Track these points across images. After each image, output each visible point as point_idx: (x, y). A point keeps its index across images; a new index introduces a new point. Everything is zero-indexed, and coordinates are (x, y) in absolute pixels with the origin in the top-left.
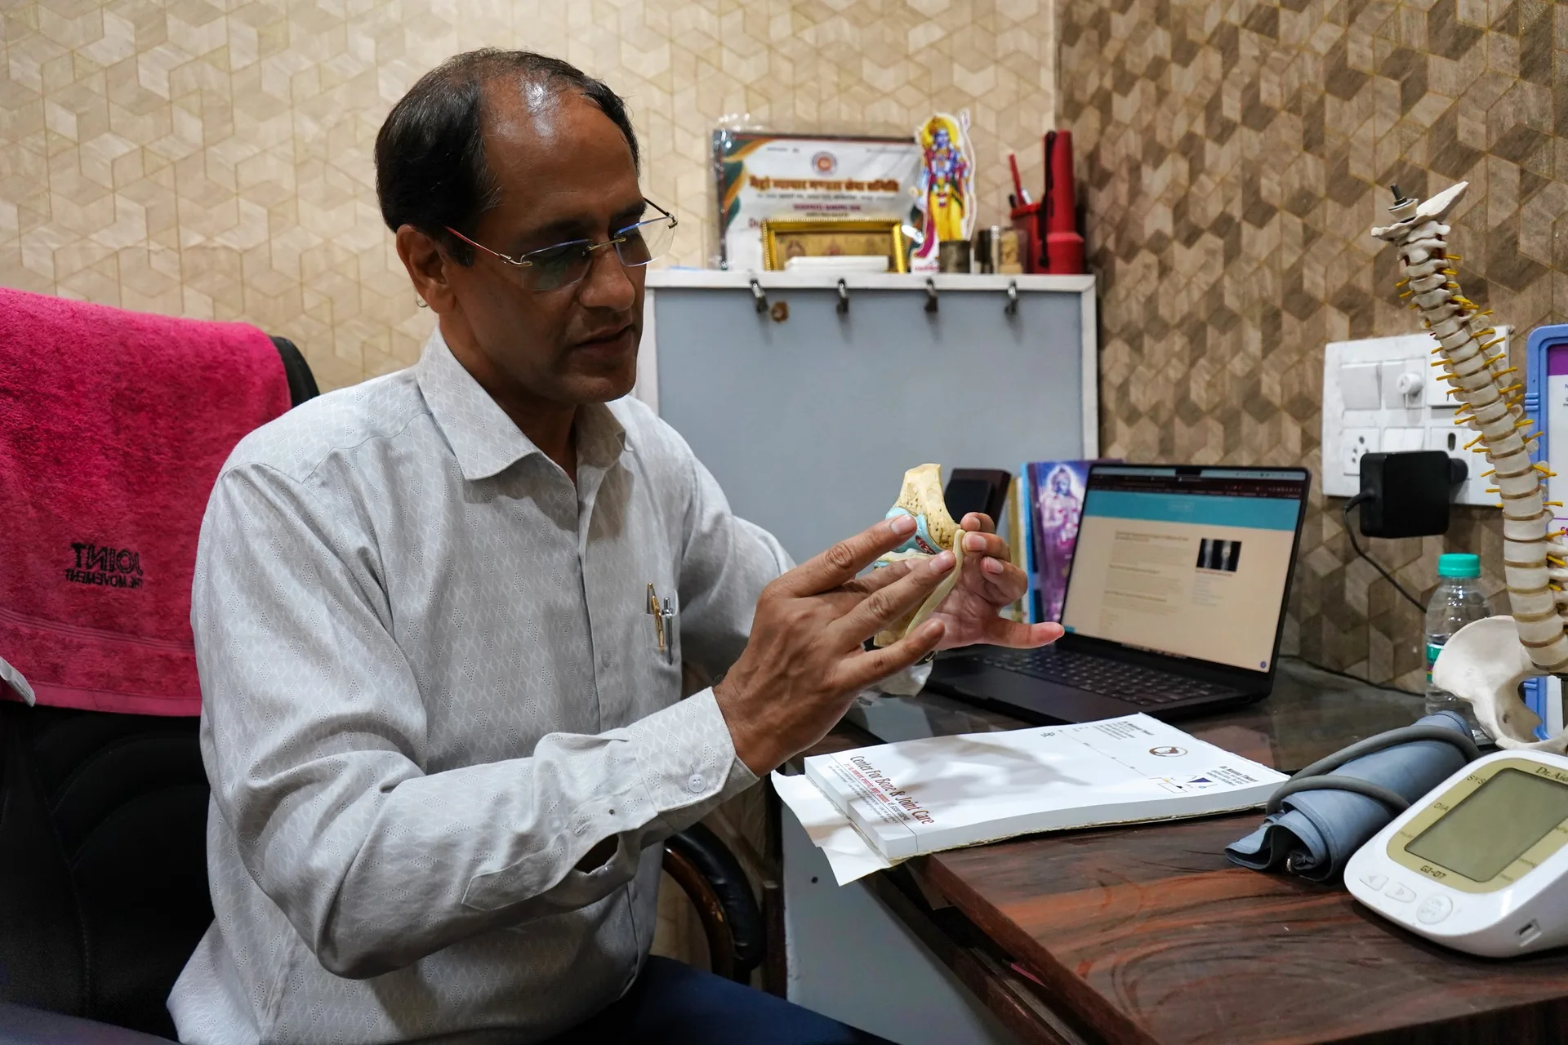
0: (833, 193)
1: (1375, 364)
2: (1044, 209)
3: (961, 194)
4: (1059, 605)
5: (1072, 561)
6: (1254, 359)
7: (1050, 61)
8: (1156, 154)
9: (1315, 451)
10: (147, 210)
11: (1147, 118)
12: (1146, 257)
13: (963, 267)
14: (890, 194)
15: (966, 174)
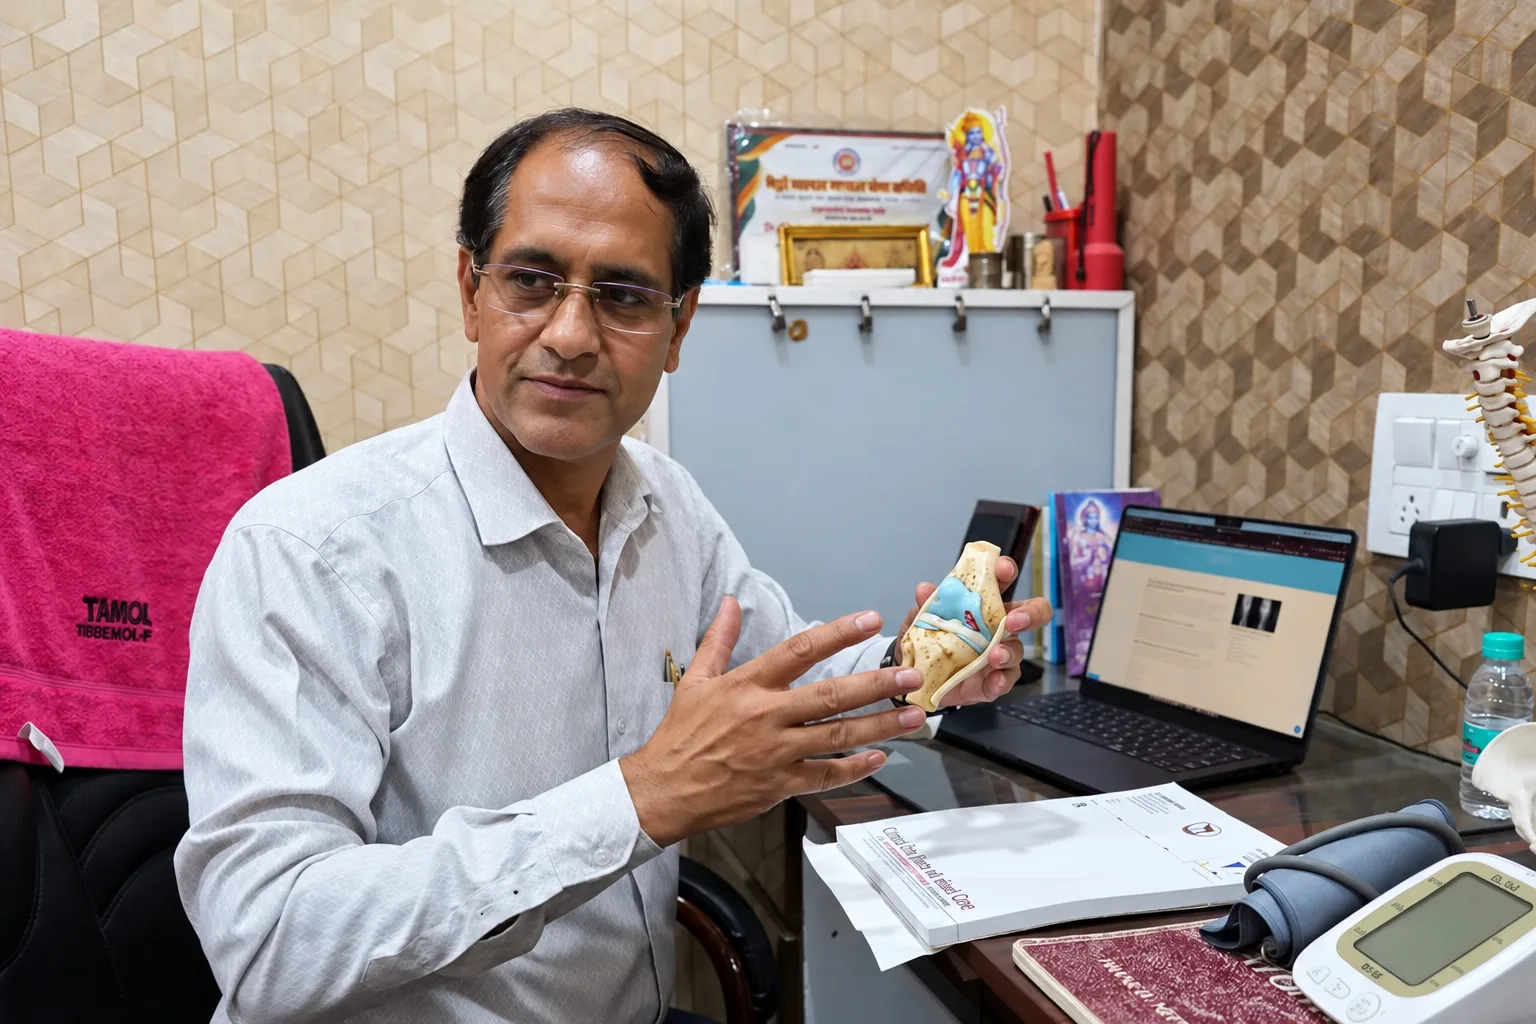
0: (856, 194)
1: (1432, 421)
2: (1082, 218)
3: (993, 198)
4: (1086, 645)
5: (1101, 600)
6: (1302, 399)
7: (1096, 50)
8: (1210, 167)
9: (1362, 504)
10: (117, 212)
11: (1200, 125)
12: (1191, 279)
13: (995, 282)
14: (915, 195)
15: (1000, 177)
